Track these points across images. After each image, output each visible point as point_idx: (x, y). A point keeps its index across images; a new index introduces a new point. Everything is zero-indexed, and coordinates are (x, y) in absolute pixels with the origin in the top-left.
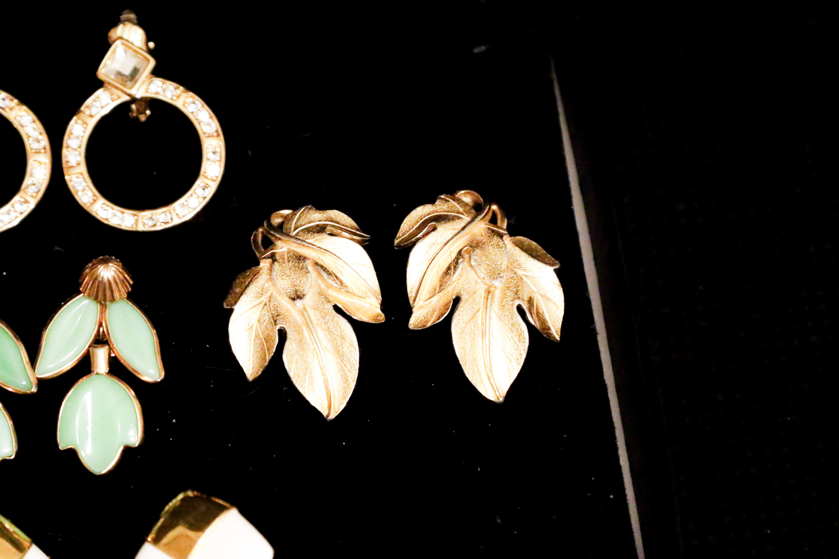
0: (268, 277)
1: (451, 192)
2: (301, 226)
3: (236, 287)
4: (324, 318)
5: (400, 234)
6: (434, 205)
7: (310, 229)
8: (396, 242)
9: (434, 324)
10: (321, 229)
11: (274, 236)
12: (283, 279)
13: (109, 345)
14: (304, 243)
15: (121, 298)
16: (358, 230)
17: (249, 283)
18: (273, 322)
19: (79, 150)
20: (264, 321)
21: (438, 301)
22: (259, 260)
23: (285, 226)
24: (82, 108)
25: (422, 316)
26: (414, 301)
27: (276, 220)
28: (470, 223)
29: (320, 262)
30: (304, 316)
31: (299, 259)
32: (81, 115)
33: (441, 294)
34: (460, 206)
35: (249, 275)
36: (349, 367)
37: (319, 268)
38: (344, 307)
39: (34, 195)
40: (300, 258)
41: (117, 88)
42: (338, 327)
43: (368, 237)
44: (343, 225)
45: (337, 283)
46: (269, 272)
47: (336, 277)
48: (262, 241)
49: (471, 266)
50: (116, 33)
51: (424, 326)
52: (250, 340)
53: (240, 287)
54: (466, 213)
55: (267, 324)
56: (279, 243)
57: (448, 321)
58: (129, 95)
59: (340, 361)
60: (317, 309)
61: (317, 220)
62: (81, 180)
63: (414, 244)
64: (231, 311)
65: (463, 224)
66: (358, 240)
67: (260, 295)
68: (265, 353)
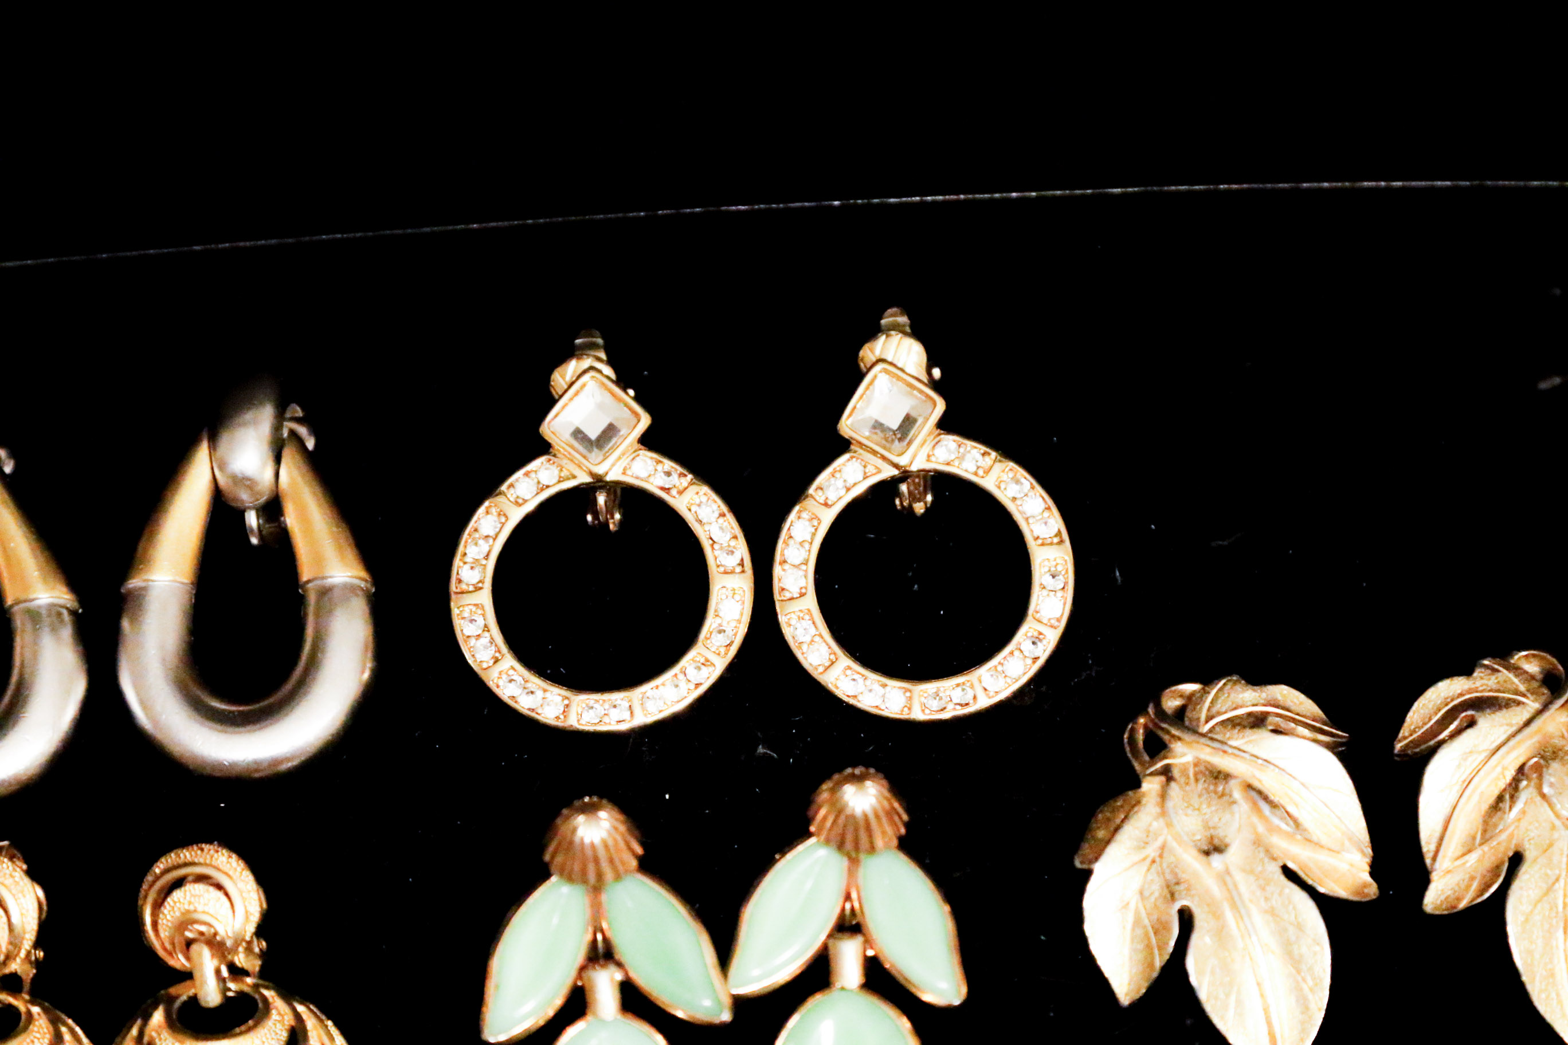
0: (1158, 810)
1: (1503, 653)
2: (1219, 714)
3: (1099, 828)
4: (1263, 889)
5: (1404, 732)
6: (1471, 679)
7: (1238, 721)
8: (1398, 746)
9: (1470, 905)
10: (1257, 721)
11: (1168, 732)
12: (1186, 815)
13: (864, 935)
14: (1226, 748)
15: (887, 846)
16: (1325, 724)
17: (1123, 821)
18: (1169, 896)
19: (804, 567)
20: (1152, 893)
21: (1479, 861)
22: (1141, 777)
23: (1189, 714)
24: (811, 491)
25: (1450, 887)
26: (1434, 859)
27: (1171, 703)
28: (1539, 713)
29: (1256, 784)
30: (1225, 884)
31: (1216, 778)
32: (808, 503)
33: (1486, 848)
34: (1520, 681)
35: (1122, 806)
36: (1311, 983)
37: (1254, 794)
38: (1301, 869)
39: (723, 650)
40: (1219, 776)
41: (874, 453)
42: (1291, 907)
43: (1344, 737)
44: (1298, 714)
45: (1287, 824)
46: (1159, 799)
47: (1287, 812)
48: (1145, 742)
49: (1543, 796)
50: (872, 351)
51: (1455, 907)
52: (1124, 928)
53: (1107, 828)
54: (1532, 694)
55: (1156, 899)
56: (1177, 747)
57: (1500, 898)
58: (896, 466)
59: (1294, 971)
60: (1251, 872)
61: (1249, 703)
62: (807, 623)
63: (1433, 751)
64: (1087, 874)
65: (1526, 715)
66: (1328, 743)
67: (1143, 845)
68: (1152, 954)
